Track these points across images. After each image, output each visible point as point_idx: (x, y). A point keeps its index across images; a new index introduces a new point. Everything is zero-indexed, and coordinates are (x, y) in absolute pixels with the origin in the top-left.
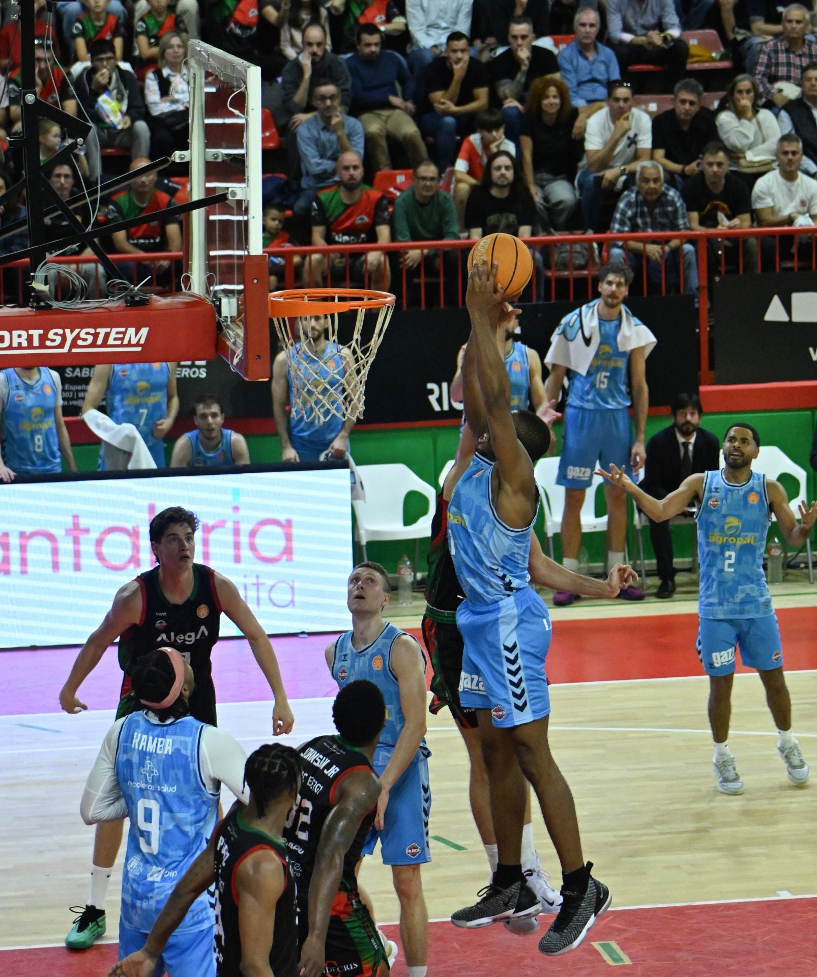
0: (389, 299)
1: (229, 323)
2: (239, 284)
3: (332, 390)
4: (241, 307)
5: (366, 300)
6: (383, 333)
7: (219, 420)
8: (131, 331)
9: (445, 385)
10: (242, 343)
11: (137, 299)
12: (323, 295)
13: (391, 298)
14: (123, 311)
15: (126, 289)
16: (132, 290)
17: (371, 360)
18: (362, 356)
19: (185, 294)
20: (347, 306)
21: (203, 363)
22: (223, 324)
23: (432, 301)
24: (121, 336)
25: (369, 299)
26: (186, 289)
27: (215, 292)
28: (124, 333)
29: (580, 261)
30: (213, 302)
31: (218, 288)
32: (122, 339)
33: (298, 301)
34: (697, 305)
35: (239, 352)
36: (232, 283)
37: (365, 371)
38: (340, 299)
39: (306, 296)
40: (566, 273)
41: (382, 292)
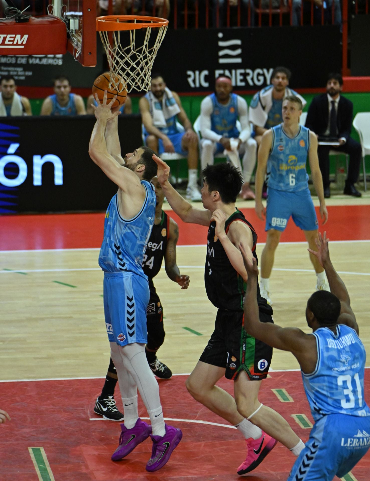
0: (165, 22)
1: (74, 33)
2: (80, 11)
3: (132, 74)
4: (81, 25)
5: (152, 22)
6: (161, 42)
7: (68, 89)
8: (18, 36)
9: (197, 73)
10: (81, 45)
11: (22, 18)
12: (128, 19)
13: (166, 22)
14: (14, 25)
15: (16, 12)
16: (19, 13)
17: (154, 57)
18: (149, 55)
19: (49, 16)
20: (141, 26)
21: (60, 56)
22: (70, 34)
23: (191, 24)
24: (12, 39)
25: (153, 22)
26: (50, 13)
27: (67, 16)
28: (14, 38)
29: (276, 4)
30: (65, 21)
31: (68, 14)
32: (13, 41)
33: (114, 22)
34: (341, 31)
35: (79, 50)
36: (75, 11)
37: (151, 64)
38: (138, 22)
39: (118, 19)
40: (268, 11)
41: (161, 18)
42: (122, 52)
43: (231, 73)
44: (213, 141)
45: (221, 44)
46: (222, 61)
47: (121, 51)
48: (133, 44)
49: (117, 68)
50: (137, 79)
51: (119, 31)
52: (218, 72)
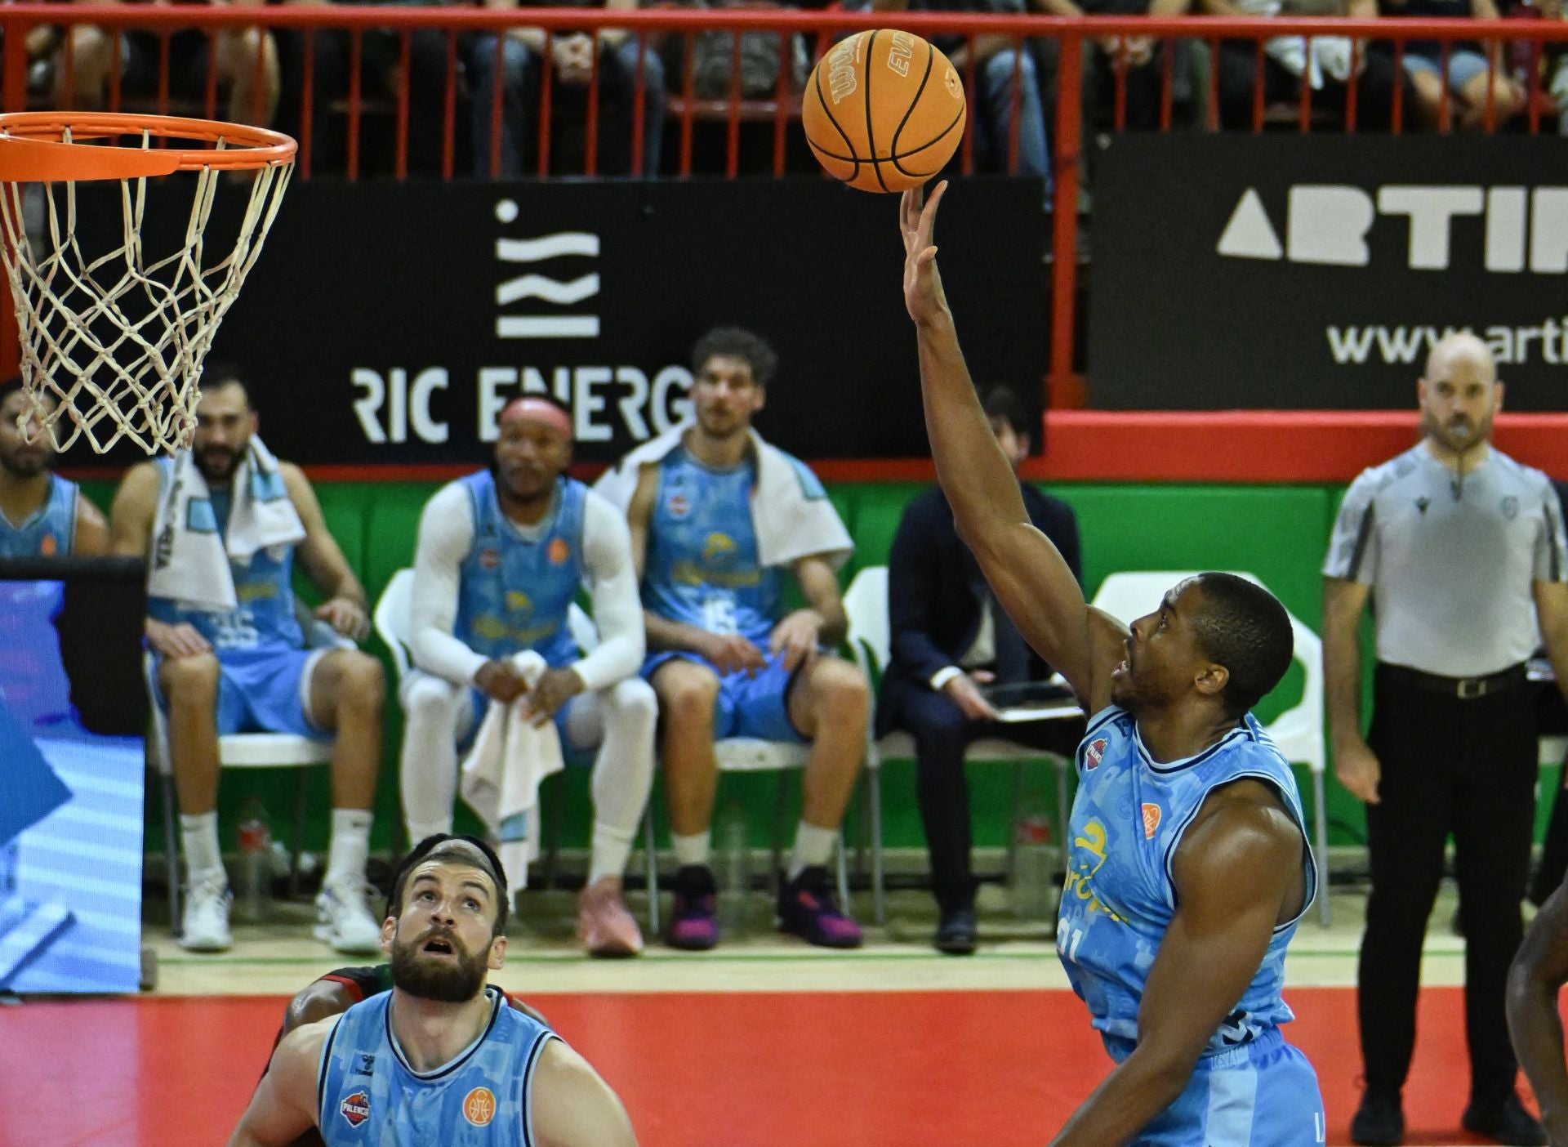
0: (279, 149)
3: (124, 374)
5: (220, 148)
6: (263, 236)
9: (398, 377)
12: (113, 129)
13: (285, 147)
17: (227, 302)
18: (207, 293)
20: (171, 161)
23: (376, 159)
25: (228, 146)
29: (757, 78)
33: (50, 141)
34: (1048, 207)
37: (208, 331)
38: (155, 142)
39: (68, 131)
40: (720, 107)
41: (262, 130)
42: (80, 278)
43: (548, 379)
44: (454, 684)
45: (508, 250)
46: (508, 327)
47: (77, 273)
48: (133, 240)
49: (54, 346)
50: (143, 396)
51: (73, 182)
52: (490, 378)
